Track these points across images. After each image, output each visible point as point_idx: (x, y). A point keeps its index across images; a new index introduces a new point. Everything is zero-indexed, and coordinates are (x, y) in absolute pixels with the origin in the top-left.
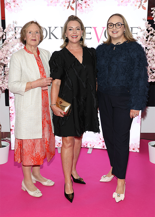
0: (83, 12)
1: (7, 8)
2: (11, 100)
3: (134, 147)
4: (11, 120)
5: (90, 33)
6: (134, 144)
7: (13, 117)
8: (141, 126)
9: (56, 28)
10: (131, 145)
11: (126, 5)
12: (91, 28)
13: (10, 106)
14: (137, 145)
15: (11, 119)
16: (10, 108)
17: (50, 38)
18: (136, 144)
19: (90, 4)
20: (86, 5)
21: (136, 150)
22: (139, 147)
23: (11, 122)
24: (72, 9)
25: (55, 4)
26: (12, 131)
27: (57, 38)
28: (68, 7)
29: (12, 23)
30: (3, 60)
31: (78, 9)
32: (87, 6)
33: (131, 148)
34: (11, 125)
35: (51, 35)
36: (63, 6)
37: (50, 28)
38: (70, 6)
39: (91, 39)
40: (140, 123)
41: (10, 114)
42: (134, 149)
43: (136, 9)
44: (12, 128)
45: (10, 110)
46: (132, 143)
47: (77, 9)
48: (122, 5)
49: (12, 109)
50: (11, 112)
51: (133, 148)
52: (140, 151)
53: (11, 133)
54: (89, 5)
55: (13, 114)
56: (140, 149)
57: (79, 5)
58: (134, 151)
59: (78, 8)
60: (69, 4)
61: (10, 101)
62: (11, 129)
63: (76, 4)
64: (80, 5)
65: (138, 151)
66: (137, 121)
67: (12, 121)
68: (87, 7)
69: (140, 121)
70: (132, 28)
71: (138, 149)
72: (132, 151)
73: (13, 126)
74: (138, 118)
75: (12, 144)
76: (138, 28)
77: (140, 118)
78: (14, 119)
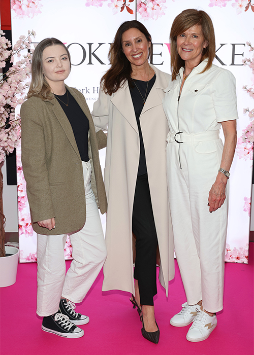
0: (148, 16)
1: (14, 10)
2: (20, 173)
3: (239, 253)
4: (20, 209)
5: (161, 54)
6: (238, 248)
7: (22, 204)
8: (250, 216)
9: (100, 44)
10: (234, 250)
11: (224, 6)
12: (162, 44)
13: (18, 184)
14: (243, 250)
15: (19, 207)
16: (18, 187)
17: (90, 63)
18: (242, 248)
19: (161, 3)
20: (154, 5)
21: (242, 260)
22: (247, 254)
23: (19, 212)
24: (130, 11)
25: (100, 3)
26: (22, 230)
27: (102, 63)
28: (122, 8)
29: (27, 35)
30: (10, 99)
31: (140, 12)
32: (156, 6)
33: (234, 256)
34: (20, 218)
35: (92, 56)
36: (114, 6)
37: (90, 45)
38: (125, 7)
39: (162, 64)
40: (248, 212)
41: (18, 197)
42: (238, 258)
43: (241, 12)
44: (21, 223)
46: (235, 248)
47: (138, 12)
48: (216, 5)
49: (21, 189)
50: (20, 194)
51: (236, 257)
52: (248, 262)
53: (20, 232)
54: (158, 5)
55: (22, 197)
56: (249, 258)
57: (141, 6)
58: (238, 261)
59: (140, 10)
60: (125, 3)
61: (18, 174)
62: (19, 225)
63: (137, 4)
64: (143, 5)
65: (246, 261)
66: (243, 209)
67: (22, 211)
68: (155, 8)
69: (249, 209)
70: (234, 45)
71: (246, 257)
72: (236, 261)
73: (23, 220)
74: (245, 203)
75: (22, 252)
76: (244, 44)
77: (250, 202)
78: (24, 207)
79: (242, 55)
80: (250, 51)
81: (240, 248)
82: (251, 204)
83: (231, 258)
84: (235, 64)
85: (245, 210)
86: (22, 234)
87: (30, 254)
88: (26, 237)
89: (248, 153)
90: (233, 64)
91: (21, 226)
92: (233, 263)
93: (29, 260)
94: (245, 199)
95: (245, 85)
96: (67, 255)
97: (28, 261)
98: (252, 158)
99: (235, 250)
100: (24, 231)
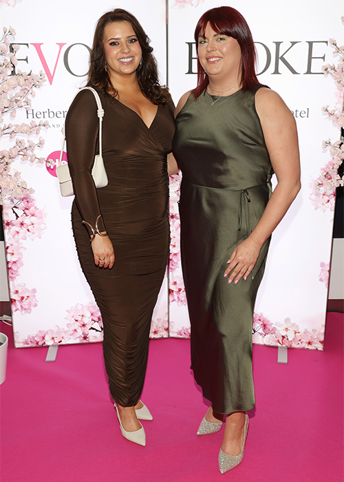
0: (184, 1)
2: (9, 229)
3: (311, 337)
4: (12, 278)
6: (310, 330)
7: (15, 271)
8: (328, 288)
10: (304, 333)
13: (7, 244)
14: (318, 332)
15: (10, 275)
16: (7, 248)
18: (316, 330)
21: (315, 345)
22: (322, 338)
23: (11, 282)
26: (15, 305)
33: (304, 341)
34: (12, 290)
40: (326, 282)
41: (8, 263)
42: (310, 343)
44: (14, 296)
45: (6, 253)
46: (306, 330)
49: (12, 252)
50: (10, 258)
51: (308, 341)
52: (324, 348)
53: (13, 308)
55: (14, 262)
56: (324, 343)
58: (310, 347)
61: (6, 231)
62: (11, 300)
65: (320, 347)
66: (319, 278)
67: (15, 281)
69: (328, 278)
70: (311, 44)
71: (321, 342)
72: (307, 347)
73: (17, 292)
74: (322, 270)
75: (17, 334)
76: (327, 42)
77: (329, 269)
78: (17, 275)
79: (323, 58)
80: (334, 53)
81: (313, 330)
82: (330, 271)
83: (299, 342)
84: (312, 71)
85: (321, 280)
86: (16, 310)
87: (29, 337)
88: (22, 314)
89: (328, 201)
90: (309, 72)
91: (15, 300)
92: (303, 349)
93: (28, 344)
94: (322, 265)
95: (325, 106)
96: (79, 337)
97: (26, 346)
98: (333, 209)
99: (306, 332)
100: (19, 307)
